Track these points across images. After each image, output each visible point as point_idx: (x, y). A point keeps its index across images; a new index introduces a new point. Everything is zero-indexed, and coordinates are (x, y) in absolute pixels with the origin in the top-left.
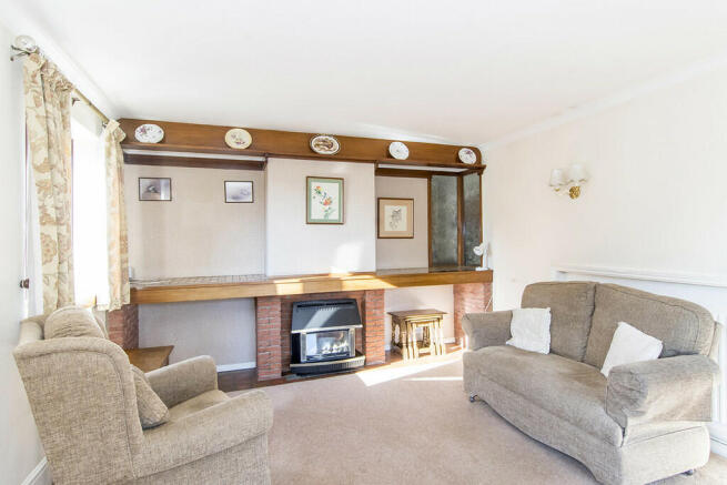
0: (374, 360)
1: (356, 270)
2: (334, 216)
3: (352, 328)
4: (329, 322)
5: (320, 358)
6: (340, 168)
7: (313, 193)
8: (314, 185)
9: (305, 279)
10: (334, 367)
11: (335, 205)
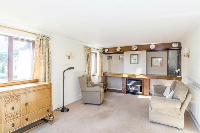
0: (146, 94)
1: (141, 74)
2: (136, 62)
3: (139, 86)
4: (134, 84)
5: (132, 90)
6: (137, 52)
7: (132, 58)
8: (132, 56)
9: (128, 75)
10: (135, 93)
11: (137, 60)
